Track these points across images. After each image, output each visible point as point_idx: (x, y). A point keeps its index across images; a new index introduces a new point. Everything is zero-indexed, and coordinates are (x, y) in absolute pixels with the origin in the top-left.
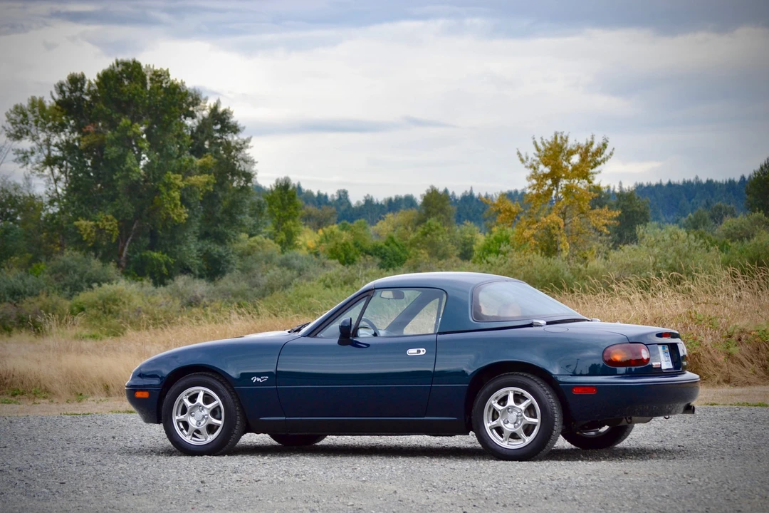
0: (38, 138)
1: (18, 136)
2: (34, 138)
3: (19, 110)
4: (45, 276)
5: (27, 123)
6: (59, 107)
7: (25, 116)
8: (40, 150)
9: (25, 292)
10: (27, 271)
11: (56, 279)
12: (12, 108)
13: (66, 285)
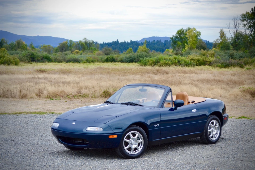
0: (248, 21)
1: (243, 21)
2: (247, 21)
3: (243, 15)
4: (248, 53)
5: (245, 18)
6: (252, 14)
7: (245, 16)
8: (248, 24)
9: (243, 57)
10: (243, 52)
11: (250, 54)
12: (242, 14)
13: (252, 55)
